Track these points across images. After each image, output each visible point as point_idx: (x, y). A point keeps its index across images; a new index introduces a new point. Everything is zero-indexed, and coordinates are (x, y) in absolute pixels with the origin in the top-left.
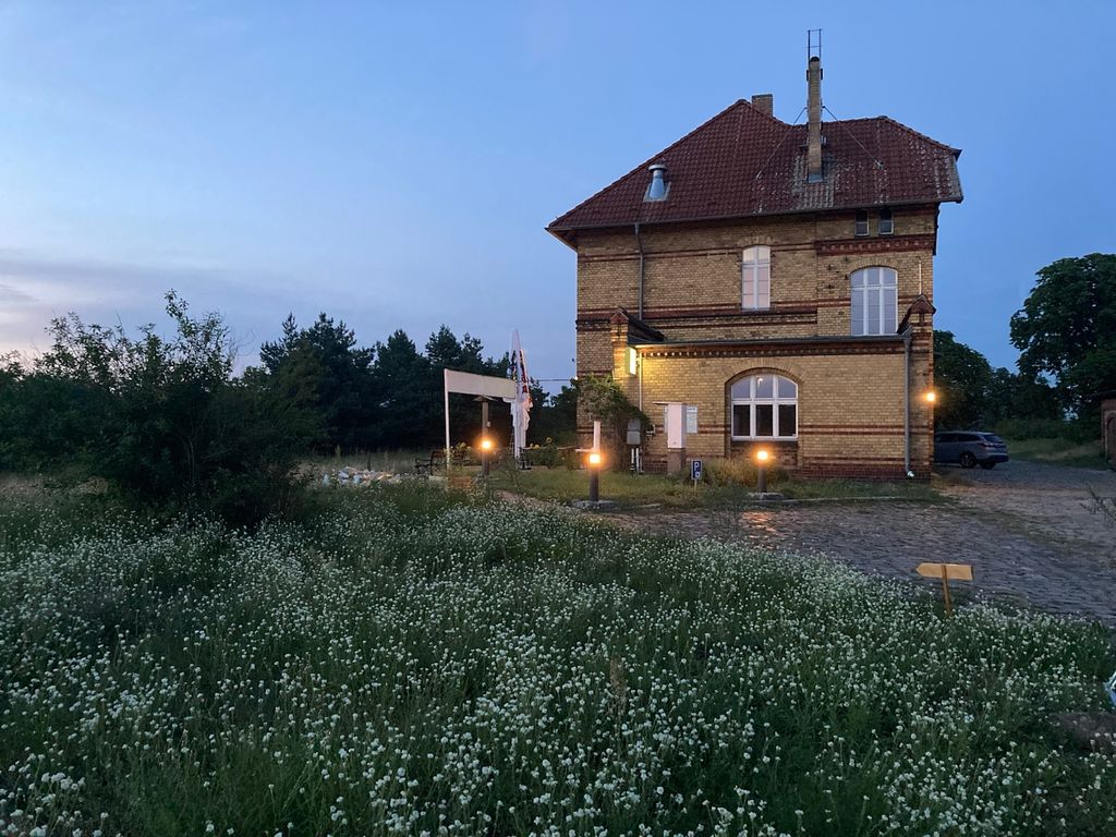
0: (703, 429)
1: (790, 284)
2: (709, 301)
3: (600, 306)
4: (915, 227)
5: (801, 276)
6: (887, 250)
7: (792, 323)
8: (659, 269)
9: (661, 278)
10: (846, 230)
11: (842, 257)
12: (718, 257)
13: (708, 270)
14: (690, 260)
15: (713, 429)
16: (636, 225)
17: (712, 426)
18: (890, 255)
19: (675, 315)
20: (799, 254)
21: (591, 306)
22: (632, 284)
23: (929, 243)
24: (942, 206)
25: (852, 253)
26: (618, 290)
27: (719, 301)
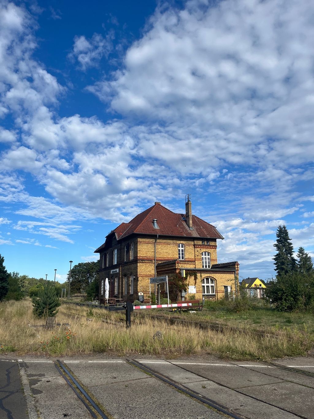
0: (197, 292)
1: (189, 254)
2: (171, 257)
3: (144, 256)
4: (212, 243)
5: (191, 252)
6: (208, 248)
7: (190, 264)
8: (159, 247)
9: (160, 249)
10: (200, 243)
11: (200, 249)
12: (173, 246)
13: (171, 249)
14: (166, 245)
15: (199, 292)
16: (158, 235)
17: (199, 291)
18: (209, 249)
19: (163, 260)
20: (190, 247)
21: (142, 256)
22: (152, 250)
23: (215, 247)
24: (217, 240)
25: (201, 248)
26: (149, 251)
27: (173, 257)
